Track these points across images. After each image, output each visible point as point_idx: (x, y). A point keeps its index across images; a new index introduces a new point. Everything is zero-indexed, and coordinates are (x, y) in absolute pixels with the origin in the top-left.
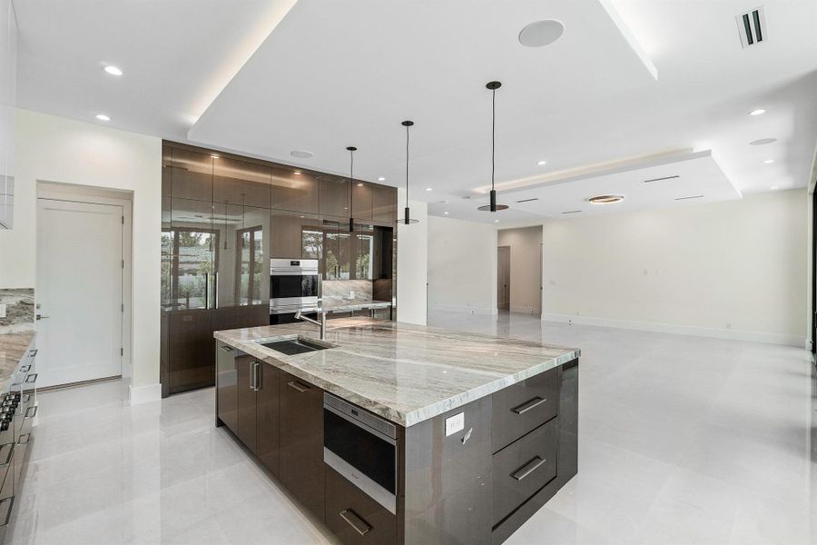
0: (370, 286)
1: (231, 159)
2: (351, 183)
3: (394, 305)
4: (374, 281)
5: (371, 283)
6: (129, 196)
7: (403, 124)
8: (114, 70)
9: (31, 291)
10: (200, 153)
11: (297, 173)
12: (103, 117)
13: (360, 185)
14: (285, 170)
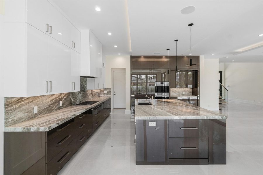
0: (191, 90)
1: (146, 57)
2: (183, 57)
3: (198, 98)
4: (193, 88)
5: (192, 90)
6: (125, 69)
7: (175, 41)
8: (116, 46)
9: (110, 89)
10: (139, 57)
11: (164, 57)
12: (119, 54)
13: (185, 57)
14: (161, 57)
